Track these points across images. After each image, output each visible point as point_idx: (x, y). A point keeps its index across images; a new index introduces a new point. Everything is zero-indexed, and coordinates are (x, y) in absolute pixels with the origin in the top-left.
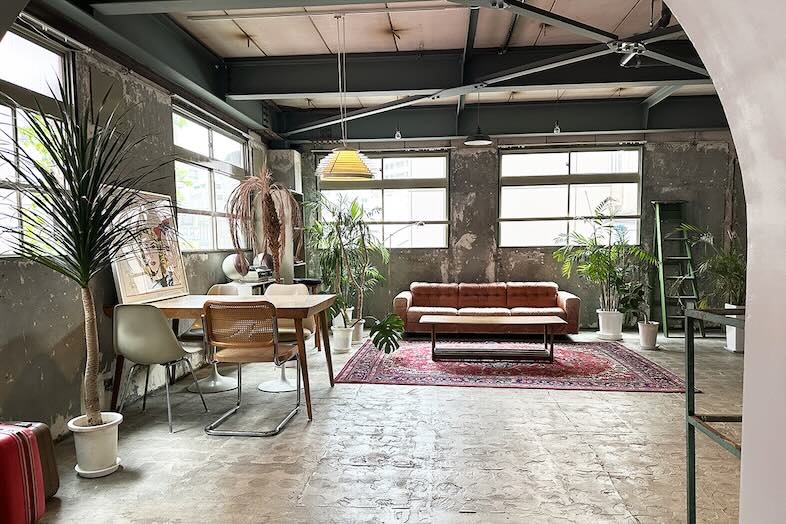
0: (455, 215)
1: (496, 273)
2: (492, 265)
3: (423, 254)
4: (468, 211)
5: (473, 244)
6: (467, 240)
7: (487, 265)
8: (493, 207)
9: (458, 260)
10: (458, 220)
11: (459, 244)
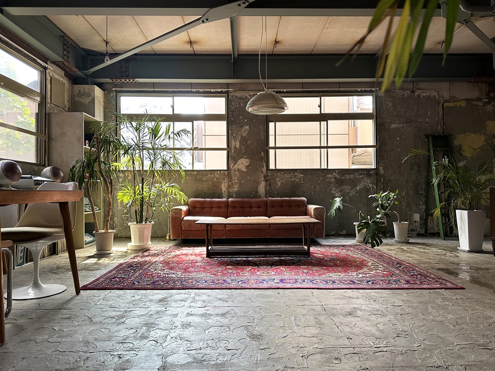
0: (233, 143)
1: (266, 191)
2: (263, 184)
3: (207, 175)
4: (243, 141)
5: (247, 167)
6: (243, 164)
7: (259, 184)
8: (263, 138)
9: (235, 180)
10: (235, 147)
11: (236, 166)
